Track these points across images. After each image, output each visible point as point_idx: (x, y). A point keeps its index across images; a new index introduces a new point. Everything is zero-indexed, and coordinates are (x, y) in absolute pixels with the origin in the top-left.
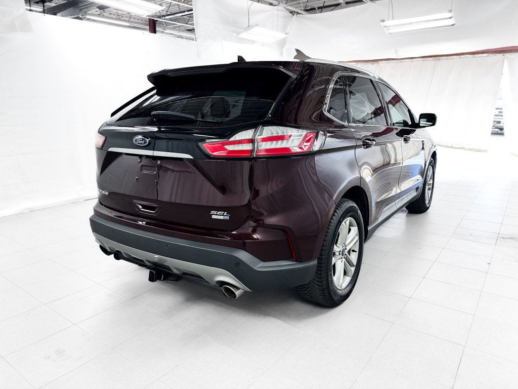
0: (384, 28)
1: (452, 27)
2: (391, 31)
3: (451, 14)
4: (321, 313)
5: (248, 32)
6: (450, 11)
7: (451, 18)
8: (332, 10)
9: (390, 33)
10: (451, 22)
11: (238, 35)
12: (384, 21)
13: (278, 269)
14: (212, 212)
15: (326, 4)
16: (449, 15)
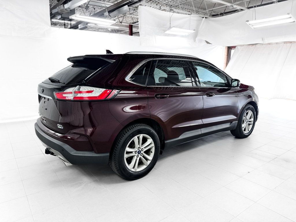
0: (250, 25)
1: (293, 23)
2: (255, 27)
3: (290, 15)
4: (123, 182)
5: (169, 30)
6: (289, 14)
7: (290, 17)
8: (232, 14)
9: (254, 28)
10: (292, 20)
11: (164, 32)
12: (248, 21)
13: (83, 155)
14: (58, 124)
15: (226, 11)
16: (288, 16)
